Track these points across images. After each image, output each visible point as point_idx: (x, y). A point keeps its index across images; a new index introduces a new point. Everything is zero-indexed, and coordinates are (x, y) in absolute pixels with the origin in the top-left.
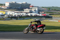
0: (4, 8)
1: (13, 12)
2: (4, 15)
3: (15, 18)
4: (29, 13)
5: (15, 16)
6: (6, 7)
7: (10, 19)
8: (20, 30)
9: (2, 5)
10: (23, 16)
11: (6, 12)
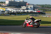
2: (4, 11)
3: (14, 14)
4: (26, 10)
5: (14, 12)
6: (6, 5)
8: (18, 24)
9: (2, 3)
10: (21, 12)
11: (6, 9)
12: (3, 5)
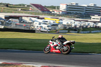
0: (58, 13)
1: (73, 21)
2: (57, 25)
3: (75, 30)
4: (99, 22)
5: (75, 26)
6: (61, 12)
7: (67, 31)
9: (54, 8)
10: (89, 26)
11: (61, 20)
12: (55, 12)
